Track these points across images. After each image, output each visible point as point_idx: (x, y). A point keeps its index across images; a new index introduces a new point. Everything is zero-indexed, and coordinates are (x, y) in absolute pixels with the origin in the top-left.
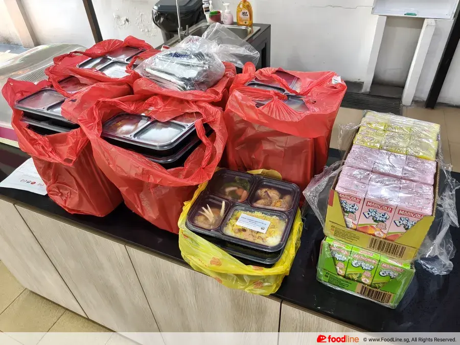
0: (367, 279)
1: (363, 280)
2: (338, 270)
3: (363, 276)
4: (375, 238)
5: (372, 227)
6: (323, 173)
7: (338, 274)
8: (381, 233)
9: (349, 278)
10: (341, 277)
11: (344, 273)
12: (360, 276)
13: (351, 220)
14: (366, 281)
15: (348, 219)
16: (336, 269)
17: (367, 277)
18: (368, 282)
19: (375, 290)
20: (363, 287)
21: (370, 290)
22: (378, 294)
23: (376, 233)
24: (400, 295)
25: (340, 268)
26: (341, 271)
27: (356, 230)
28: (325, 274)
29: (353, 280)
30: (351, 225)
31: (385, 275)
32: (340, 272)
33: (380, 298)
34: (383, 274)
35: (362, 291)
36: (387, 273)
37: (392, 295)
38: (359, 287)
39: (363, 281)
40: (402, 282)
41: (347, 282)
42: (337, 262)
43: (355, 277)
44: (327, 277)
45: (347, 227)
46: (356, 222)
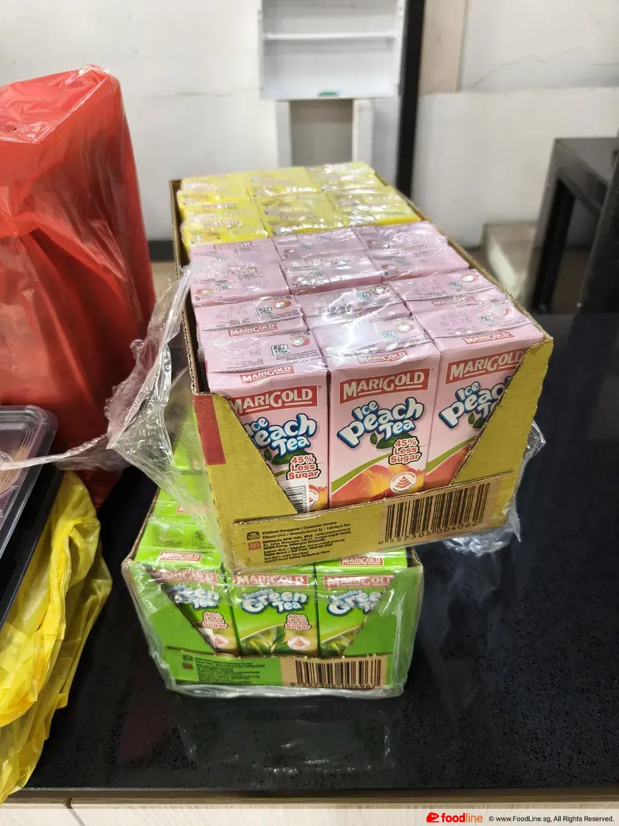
0: (302, 639)
1: (292, 642)
2: (213, 637)
3: (288, 634)
4: (396, 501)
5: (377, 469)
6: (139, 366)
7: (219, 651)
8: (409, 477)
9: (254, 653)
10: (228, 658)
11: (233, 639)
12: (280, 635)
13: (304, 481)
14: (301, 644)
15: (294, 483)
16: (206, 638)
17: (301, 633)
18: (308, 644)
19: (333, 661)
20: (298, 664)
21: (319, 666)
22: (345, 670)
23: (393, 486)
24: (403, 654)
25: (217, 632)
26: (221, 637)
27: (327, 507)
28: (181, 661)
29: (267, 653)
30: (309, 498)
31: (346, 609)
32: (221, 642)
33: (354, 677)
34: (339, 608)
35: (299, 676)
36: (349, 601)
37: (384, 659)
38: (287, 666)
39: (296, 648)
40: (395, 617)
41: (250, 665)
42: (198, 615)
43: (268, 643)
44: (190, 667)
45: (300, 509)
46: (320, 482)
